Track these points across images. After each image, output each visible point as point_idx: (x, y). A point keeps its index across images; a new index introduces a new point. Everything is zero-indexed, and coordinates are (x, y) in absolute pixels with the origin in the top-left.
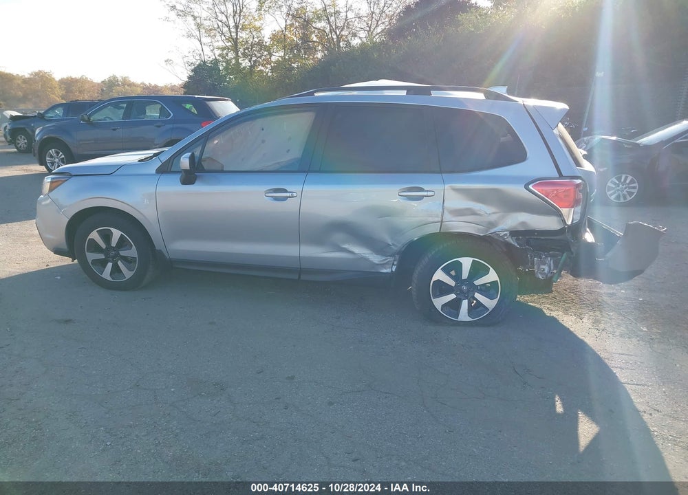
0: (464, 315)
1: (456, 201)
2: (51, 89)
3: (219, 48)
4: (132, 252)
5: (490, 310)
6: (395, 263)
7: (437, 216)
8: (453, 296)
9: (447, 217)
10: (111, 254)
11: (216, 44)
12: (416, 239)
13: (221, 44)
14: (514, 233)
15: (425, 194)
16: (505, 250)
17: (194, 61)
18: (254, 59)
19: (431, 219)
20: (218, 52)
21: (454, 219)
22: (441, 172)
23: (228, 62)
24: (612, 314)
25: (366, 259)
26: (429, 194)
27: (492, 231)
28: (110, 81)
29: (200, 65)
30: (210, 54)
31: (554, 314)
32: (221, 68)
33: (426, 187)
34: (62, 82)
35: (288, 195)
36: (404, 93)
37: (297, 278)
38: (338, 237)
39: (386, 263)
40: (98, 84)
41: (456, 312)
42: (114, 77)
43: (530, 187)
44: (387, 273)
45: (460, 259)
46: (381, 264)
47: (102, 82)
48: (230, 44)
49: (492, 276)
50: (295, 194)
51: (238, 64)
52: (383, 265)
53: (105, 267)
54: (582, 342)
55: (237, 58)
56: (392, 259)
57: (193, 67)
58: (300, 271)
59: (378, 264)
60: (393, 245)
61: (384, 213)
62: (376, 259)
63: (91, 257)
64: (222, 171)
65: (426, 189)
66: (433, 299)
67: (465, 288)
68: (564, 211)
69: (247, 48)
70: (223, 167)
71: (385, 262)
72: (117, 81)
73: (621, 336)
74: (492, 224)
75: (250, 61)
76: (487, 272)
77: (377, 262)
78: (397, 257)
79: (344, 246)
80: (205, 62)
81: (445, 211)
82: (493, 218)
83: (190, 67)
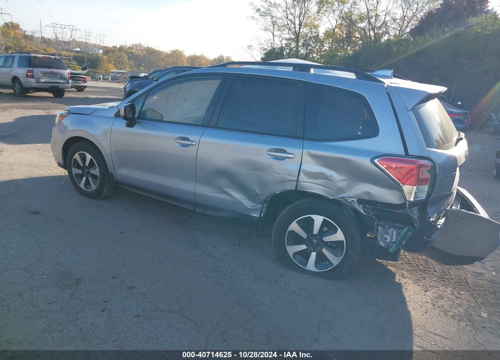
0: (311, 265)
1: (311, 166)
2: (182, 62)
3: (286, 39)
4: (96, 171)
5: (335, 265)
6: (264, 210)
7: (294, 176)
8: (304, 247)
9: (302, 177)
10: (85, 170)
11: (284, 36)
12: (278, 193)
13: (288, 36)
14: (360, 201)
15: (286, 155)
16: (353, 215)
17: (266, 47)
18: (309, 48)
19: (289, 178)
20: (284, 42)
21: (308, 180)
22: (303, 139)
23: (291, 50)
24: (463, 293)
25: (240, 203)
26: (290, 156)
27: (341, 196)
28: (219, 59)
29: (271, 50)
30: (279, 43)
31: (403, 281)
32: (285, 53)
33: (288, 150)
34: (190, 58)
35: (189, 143)
36: (291, 69)
37: (193, 209)
38: (222, 181)
39: (256, 209)
40: (211, 60)
41: (305, 261)
42: (222, 56)
43: (376, 161)
44: (256, 217)
45: (313, 216)
46: (252, 209)
47: (214, 59)
48: (294, 36)
49: (339, 236)
50: (194, 143)
51: (298, 51)
52: (254, 210)
53: (82, 179)
54: (408, 313)
55: (297, 47)
56: (260, 206)
57: (265, 52)
58: (195, 205)
59: (249, 209)
60: (261, 195)
61: (256, 167)
62: (248, 204)
63: (76, 171)
64: (161, 121)
65: (288, 151)
66: (287, 247)
67: (315, 242)
68: (406, 188)
69: (306, 40)
70: (162, 117)
71: (254, 208)
72: (223, 59)
73: (453, 317)
74: (341, 190)
75: (307, 50)
76: (336, 231)
77: (249, 207)
78: (265, 206)
79: (225, 190)
80: (274, 49)
81: (301, 172)
82: (342, 184)
83: (263, 52)
